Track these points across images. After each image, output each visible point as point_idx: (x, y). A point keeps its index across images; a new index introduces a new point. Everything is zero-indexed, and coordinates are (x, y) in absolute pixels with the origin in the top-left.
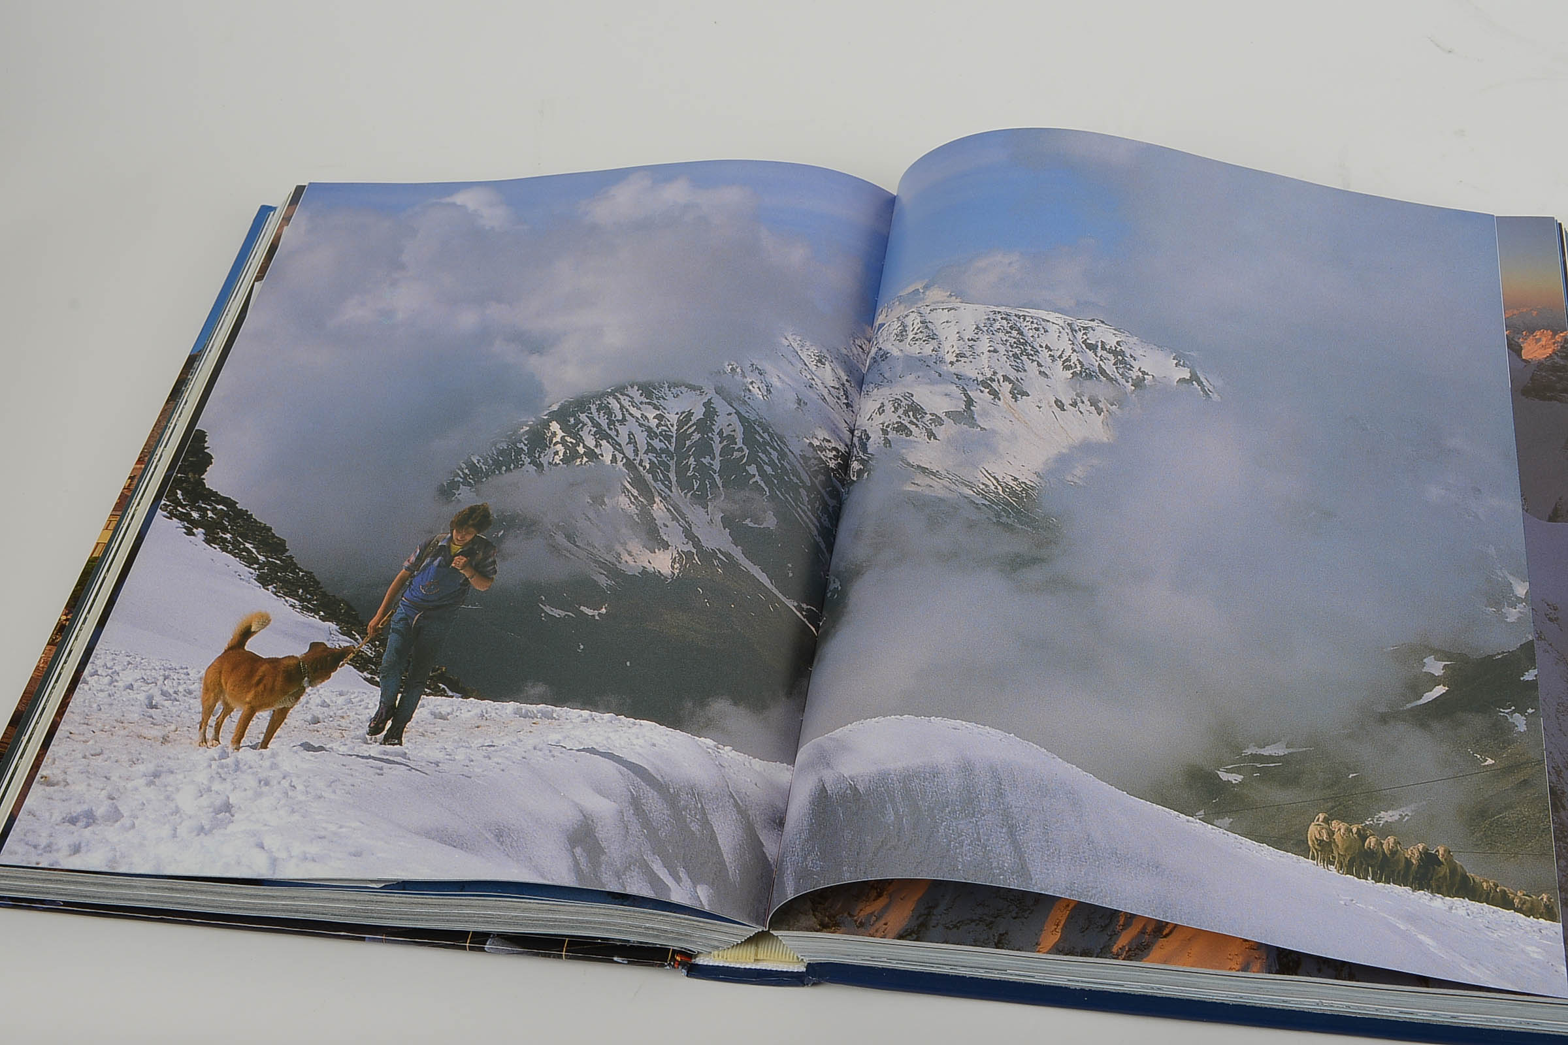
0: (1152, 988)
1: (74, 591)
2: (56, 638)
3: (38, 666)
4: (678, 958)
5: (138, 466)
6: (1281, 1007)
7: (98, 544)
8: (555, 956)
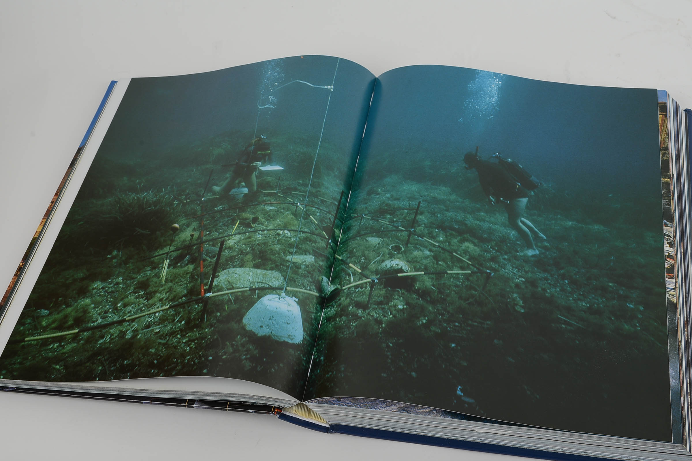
0: (478, 439)
1: (26, 253)
2: (18, 273)
3: (9, 285)
4: (276, 410)
5: (55, 197)
6: (533, 449)
7: (37, 231)
8: (223, 410)
